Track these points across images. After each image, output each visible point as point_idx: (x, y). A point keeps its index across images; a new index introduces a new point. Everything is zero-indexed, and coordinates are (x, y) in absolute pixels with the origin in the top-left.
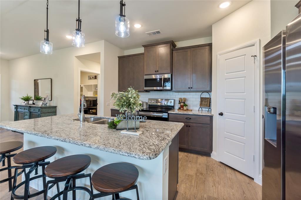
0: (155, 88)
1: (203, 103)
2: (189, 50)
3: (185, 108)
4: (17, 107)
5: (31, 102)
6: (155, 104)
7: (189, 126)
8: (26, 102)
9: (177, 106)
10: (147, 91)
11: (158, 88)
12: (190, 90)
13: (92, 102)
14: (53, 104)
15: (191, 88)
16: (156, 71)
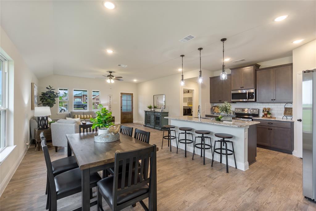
0: (241, 100)
1: (287, 112)
2: (272, 70)
3: (268, 116)
4: (146, 112)
5: (153, 109)
6: (241, 112)
7: (271, 129)
8: (150, 110)
9: (261, 114)
10: (233, 102)
11: (244, 100)
12: (273, 101)
13: (187, 110)
14: (165, 111)
15: (275, 100)
16: (241, 87)
